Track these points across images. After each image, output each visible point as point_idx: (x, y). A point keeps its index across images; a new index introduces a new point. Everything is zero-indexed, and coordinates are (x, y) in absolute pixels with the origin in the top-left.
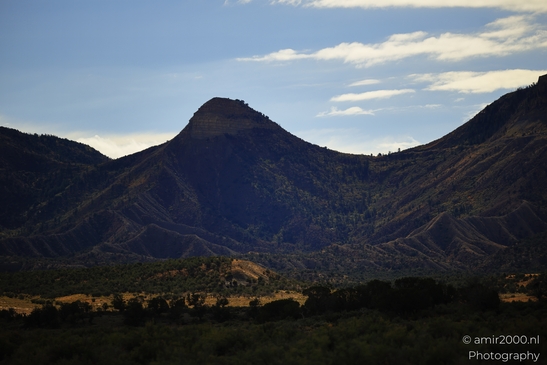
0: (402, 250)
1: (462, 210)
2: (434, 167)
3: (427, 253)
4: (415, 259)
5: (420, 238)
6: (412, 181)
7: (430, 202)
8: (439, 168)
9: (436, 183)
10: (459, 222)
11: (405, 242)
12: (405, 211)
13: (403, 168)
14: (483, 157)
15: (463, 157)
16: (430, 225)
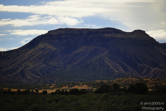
0: (11, 77)
1: (27, 67)
2: (19, 55)
3: (18, 78)
4: (16, 80)
5: (16, 74)
6: (13, 59)
7: (18, 64)
8: (20, 55)
9: (20, 59)
10: (27, 70)
11: (12, 75)
12: (11, 67)
13: (10, 55)
14: (33, 52)
15: (27, 52)
16: (19, 71)
